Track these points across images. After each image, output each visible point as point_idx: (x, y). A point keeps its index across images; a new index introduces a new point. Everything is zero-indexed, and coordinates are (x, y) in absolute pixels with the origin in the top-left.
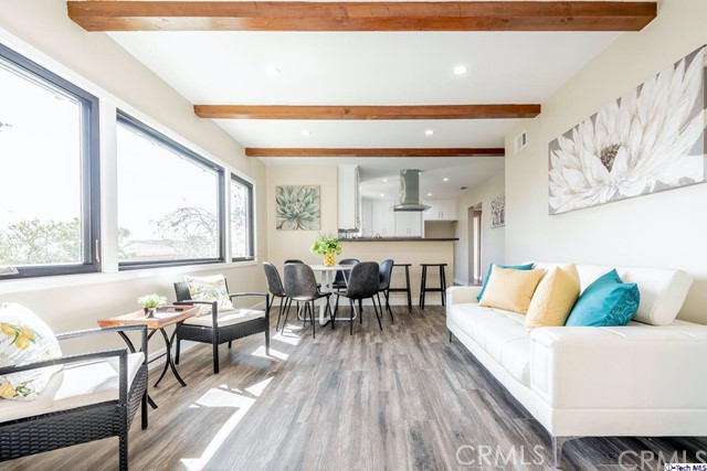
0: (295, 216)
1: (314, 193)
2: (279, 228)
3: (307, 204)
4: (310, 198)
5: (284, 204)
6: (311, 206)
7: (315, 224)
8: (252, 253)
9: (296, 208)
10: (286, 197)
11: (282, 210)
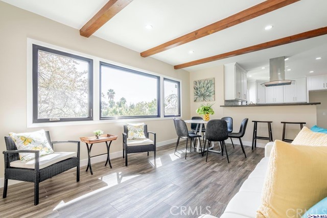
0: (202, 95)
1: (212, 82)
2: (195, 101)
3: (208, 88)
4: (209, 85)
5: (197, 89)
6: (210, 88)
7: (212, 98)
8: (180, 113)
9: (203, 90)
10: (198, 86)
11: (197, 92)
